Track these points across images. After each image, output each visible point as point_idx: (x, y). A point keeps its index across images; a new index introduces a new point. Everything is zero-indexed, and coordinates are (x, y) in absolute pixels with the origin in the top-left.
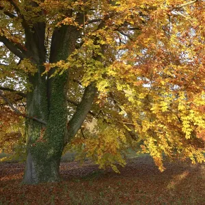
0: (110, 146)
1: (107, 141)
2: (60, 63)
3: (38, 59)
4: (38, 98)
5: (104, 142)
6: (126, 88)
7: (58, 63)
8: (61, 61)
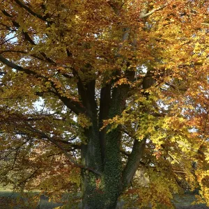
0: (163, 196)
1: (159, 191)
2: (116, 118)
3: (91, 113)
4: (92, 150)
5: (156, 192)
6: (179, 139)
7: (114, 118)
8: (117, 117)
